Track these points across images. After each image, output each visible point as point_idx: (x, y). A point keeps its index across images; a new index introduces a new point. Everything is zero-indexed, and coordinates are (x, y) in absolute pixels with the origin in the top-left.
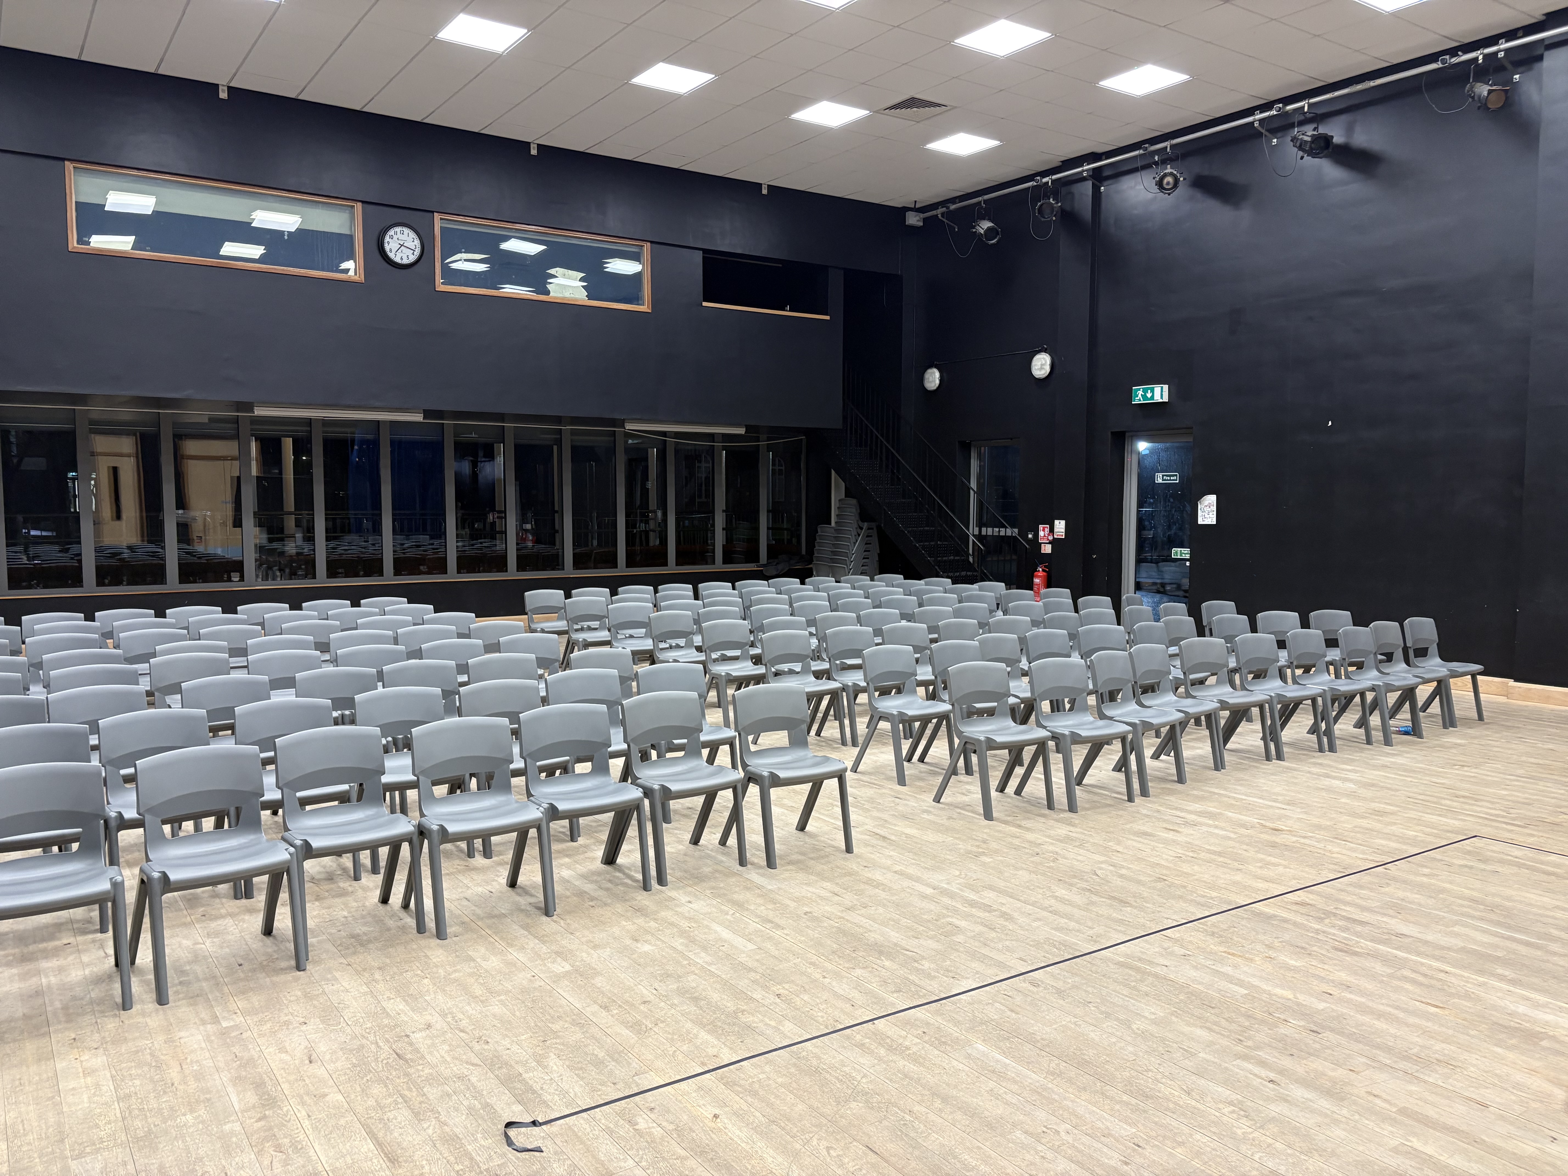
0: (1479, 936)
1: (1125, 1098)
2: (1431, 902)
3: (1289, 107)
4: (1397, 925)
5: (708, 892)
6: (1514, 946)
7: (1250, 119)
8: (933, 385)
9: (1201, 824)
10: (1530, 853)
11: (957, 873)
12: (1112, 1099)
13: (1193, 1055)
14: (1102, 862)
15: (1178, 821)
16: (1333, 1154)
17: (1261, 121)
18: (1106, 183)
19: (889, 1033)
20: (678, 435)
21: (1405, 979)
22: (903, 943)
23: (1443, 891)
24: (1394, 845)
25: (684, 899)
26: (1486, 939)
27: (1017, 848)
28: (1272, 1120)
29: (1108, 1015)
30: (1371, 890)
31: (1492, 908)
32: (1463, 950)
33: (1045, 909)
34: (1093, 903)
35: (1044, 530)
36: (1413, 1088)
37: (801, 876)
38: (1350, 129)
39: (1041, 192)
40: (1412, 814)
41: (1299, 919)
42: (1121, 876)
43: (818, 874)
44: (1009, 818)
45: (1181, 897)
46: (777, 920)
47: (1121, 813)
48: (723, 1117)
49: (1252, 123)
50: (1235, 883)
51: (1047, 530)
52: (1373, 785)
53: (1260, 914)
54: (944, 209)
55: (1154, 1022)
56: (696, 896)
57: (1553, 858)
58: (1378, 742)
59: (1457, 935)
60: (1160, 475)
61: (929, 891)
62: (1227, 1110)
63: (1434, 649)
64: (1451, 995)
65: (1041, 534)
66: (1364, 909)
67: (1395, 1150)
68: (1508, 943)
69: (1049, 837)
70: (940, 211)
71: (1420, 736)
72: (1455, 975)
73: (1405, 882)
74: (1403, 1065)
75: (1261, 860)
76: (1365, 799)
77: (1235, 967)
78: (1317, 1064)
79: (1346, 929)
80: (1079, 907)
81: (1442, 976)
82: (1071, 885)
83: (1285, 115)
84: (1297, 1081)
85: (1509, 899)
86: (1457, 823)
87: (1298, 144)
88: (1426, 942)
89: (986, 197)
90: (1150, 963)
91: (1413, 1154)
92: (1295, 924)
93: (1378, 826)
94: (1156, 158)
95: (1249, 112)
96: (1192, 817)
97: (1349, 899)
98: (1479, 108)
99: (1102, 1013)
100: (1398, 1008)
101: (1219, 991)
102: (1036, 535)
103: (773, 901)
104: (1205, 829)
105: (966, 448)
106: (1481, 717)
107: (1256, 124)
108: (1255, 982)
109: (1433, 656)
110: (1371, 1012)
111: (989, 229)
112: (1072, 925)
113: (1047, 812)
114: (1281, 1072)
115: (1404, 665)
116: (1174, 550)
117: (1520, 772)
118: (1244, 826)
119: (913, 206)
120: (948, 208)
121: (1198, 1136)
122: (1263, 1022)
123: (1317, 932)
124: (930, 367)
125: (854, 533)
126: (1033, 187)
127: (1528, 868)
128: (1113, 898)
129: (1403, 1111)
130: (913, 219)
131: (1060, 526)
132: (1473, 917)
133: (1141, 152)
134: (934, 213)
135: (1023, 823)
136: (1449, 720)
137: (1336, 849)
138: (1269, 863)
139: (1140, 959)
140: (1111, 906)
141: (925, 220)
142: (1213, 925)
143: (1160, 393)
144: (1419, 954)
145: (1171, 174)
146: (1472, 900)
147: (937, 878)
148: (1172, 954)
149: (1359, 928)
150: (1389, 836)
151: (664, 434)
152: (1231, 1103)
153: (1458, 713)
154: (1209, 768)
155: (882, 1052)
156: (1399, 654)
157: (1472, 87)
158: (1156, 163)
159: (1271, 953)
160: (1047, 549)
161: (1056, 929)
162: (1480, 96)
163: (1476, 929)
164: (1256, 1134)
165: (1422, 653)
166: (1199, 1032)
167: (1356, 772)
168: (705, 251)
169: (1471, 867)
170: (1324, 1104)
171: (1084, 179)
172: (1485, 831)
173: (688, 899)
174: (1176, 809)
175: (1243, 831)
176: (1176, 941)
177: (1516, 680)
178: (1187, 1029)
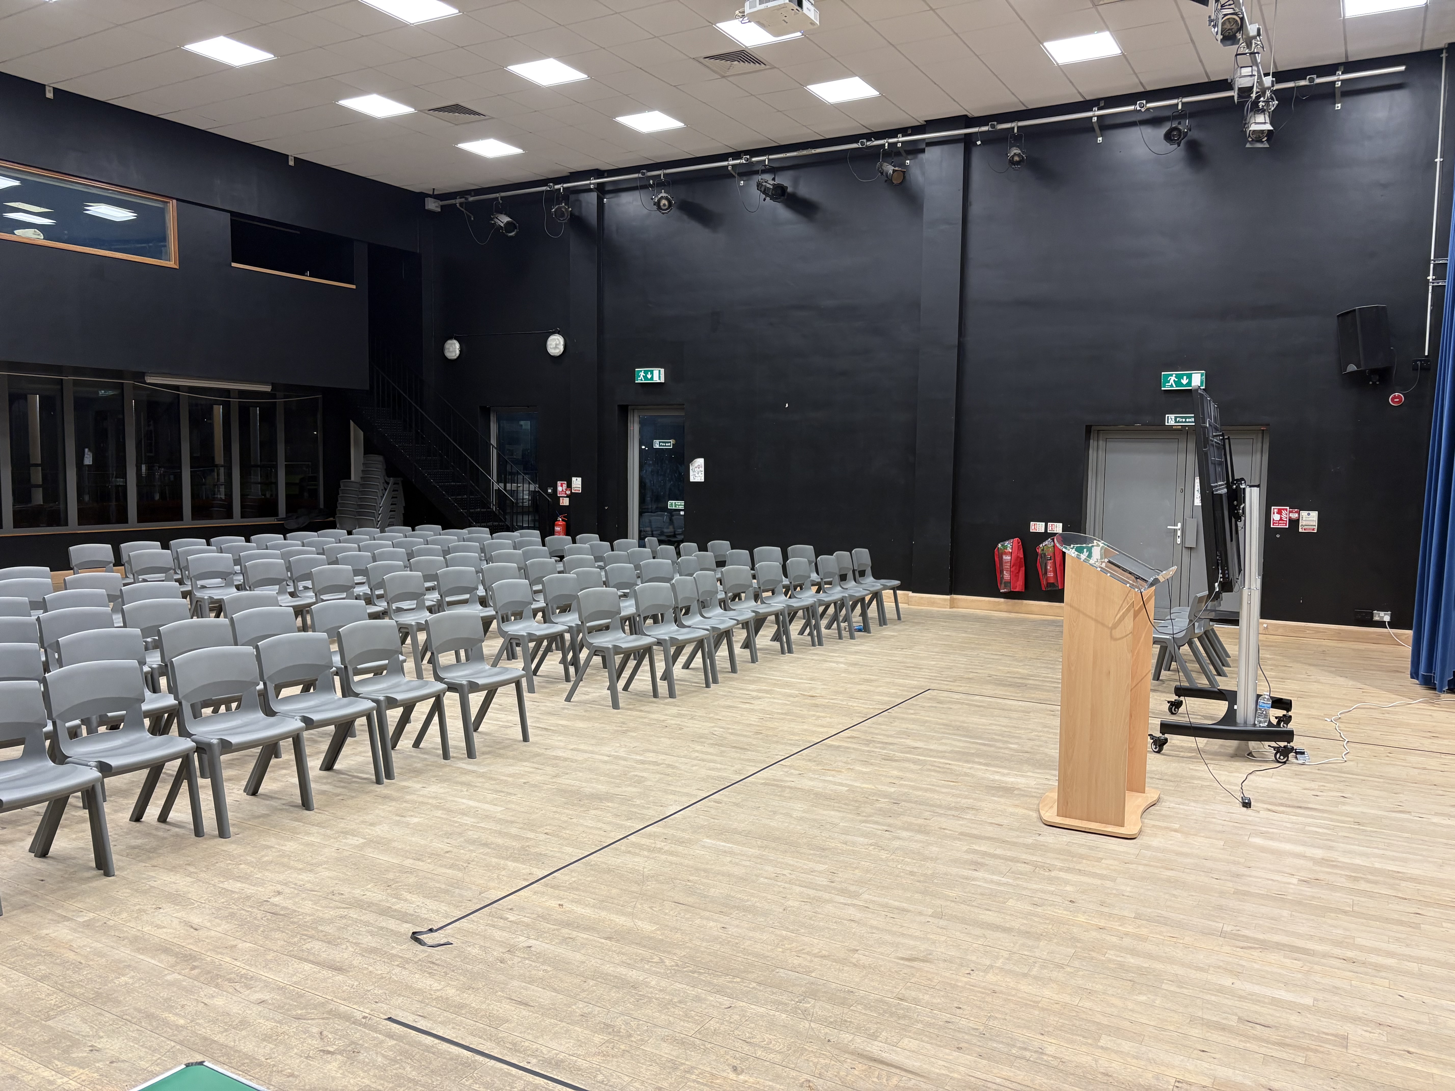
0: (958, 744)
1: (812, 852)
2: (922, 728)
3: (754, 159)
4: (910, 742)
5: (433, 779)
6: (978, 746)
7: (725, 163)
8: (454, 354)
9: (764, 698)
10: (964, 696)
11: (618, 745)
12: (805, 854)
13: (836, 825)
14: (713, 727)
15: (747, 696)
16: (937, 859)
17: (733, 166)
18: (608, 196)
19: (643, 843)
20: (191, 389)
21: (929, 770)
22: (612, 791)
23: (926, 721)
24: (886, 699)
25: (418, 786)
26: (962, 744)
27: (649, 724)
28: (897, 849)
29: (775, 813)
30: (887, 725)
31: (958, 728)
32: (951, 752)
33: (694, 759)
34: (723, 752)
35: (562, 486)
36: (961, 822)
37: (499, 760)
38: (796, 182)
39: (553, 197)
40: (888, 680)
41: (855, 746)
42: (732, 734)
43: (513, 758)
44: (630, 707)
45: (777, 742)
46: (505, 790)
47: (706, 695)
48: (565, 905)
49: (727, 167)
50: (806, 730)
51: (565, 486)
52: (856, 664)
53: (831, 746)
54: (463, 200)
55: (804, 811)
56: (426, 783)
57: (977, 698)
58: (846, 637)
59: (946, 744)
60: (658, 441)
61: (606, 758)
62: (871, 848)
63: (869, 571)
64: (957, 775)
65: (560, 489)
66: (888, 736)
67: (967, 852)
68: (975, 746)
69: (666, 715)
70: (458, 201)
71: (869, 632)
72: (955, 765)
73: (903, 719)
74: (949, 812)
75: (814, 715)
76: (855, 673)
77: (833, 776)
78: (905, 819)
79: (884, 749)
80: (716, 755)
81: (948, 766)
82: (704, 742)
83: (752, 164)
84: (900, 829)
85: (964, 722)
86: (915, 683)
87: (763, 189)
88: (931, 750)
89: (503, 194)
90: (782, 781)
91: (975, 852)
92: (854, 749)
93: (872, 688)
94: (651, 182)
95: (724, 157)
96: (755, 694)
97: (876, 732)
98: (886, 181)
99: (771, 811)
100: (933, 785)
101: (832, 790)
102: (555, 490)
103: (491, 779)
104: (767, 700)
105: (486, 412)
106: (899, 618)
107: (730, 168)
108: (848, 782)
109: (868, 576)
110: (921, 789)
111: (508, 223)
112: (719, 766)
113: (654, 699)
114: (889, 825)
115: (854, 583)
116: (670, 502)
117: (937, 650)
118: (790, 696)
119: (431, 193)
120: (467, 199)
121: (863, 863)
122: (865, 803)
123: (868, 751)
124: (451, 338)
125: (381, 487)
126: (547, 191)
127: (967, 704)
128: (735, 747)
129: (961, 834)
130: (432, 205)
131: (577, 483)
132: (949, 734)
133: (640, 175)
134: (453, 202)
135: (642, 708)
136: (883, 620)
137: (855, 705)
138: (819, 717)
139: (774, 780)
140: (737, 752)
141: (442, 207)
142: (807, 755)
143: (657, 375)
144: (930, 756)
145: (667, 198)
146: (944, 724)
147: (606, 749)
148: (792, 774)
149: (891, 747)
150: (881, 694)
151: (177, 388)
152: (871, 845)
153: (888, 616)
154: (748, 662)
155: (646, 853)
156: (850, 575)
157: (881, 165)
158: (651, 186)
159: (849, 766)
160: (565, 502)
161: (710, 769)
162: (887, 174)
163: (954, 740)
164: (893, 857)
165: (862, 574)
166: (832, 813)
167: (842, 657)
168: (232, 213)
169: (935, 707)
170: (920, 837)
171: (590, 190)
172: (933, 686)
173: (421, 786)
174: (741, 689)
175: (792, 699)
176: (790, 767)
177: (913, 592)
178: (825, 812)
